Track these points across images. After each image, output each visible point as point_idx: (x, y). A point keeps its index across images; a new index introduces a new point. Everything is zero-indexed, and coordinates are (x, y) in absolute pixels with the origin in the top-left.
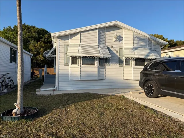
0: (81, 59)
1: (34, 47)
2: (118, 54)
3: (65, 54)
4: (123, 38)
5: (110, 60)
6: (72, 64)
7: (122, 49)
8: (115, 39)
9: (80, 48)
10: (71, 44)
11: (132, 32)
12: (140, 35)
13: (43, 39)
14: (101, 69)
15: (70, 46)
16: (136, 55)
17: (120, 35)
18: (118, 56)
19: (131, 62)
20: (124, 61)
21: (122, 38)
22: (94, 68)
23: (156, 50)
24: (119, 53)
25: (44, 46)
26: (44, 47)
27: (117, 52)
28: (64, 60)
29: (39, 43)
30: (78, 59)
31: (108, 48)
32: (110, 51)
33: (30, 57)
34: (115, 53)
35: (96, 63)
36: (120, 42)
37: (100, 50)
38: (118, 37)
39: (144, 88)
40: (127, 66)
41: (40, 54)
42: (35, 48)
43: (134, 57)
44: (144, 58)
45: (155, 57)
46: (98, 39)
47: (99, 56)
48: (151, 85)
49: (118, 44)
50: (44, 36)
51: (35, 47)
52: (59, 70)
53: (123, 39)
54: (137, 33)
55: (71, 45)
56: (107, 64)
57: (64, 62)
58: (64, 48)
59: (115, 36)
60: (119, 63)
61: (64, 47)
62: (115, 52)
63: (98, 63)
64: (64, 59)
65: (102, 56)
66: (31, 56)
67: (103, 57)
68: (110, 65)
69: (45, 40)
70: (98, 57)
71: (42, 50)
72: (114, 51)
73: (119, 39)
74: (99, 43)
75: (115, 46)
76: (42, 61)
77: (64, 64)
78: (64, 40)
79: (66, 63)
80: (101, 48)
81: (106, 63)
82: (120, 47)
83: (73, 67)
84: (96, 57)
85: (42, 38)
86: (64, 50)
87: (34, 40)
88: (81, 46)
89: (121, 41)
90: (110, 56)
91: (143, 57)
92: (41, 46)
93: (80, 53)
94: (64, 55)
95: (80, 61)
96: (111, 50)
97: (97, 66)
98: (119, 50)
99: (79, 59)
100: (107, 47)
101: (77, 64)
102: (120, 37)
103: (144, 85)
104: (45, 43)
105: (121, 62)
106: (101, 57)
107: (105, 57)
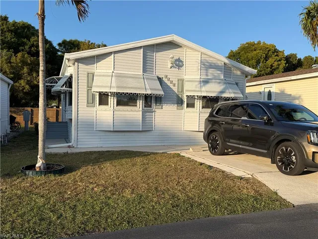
0: (114, 97)
1: (9, 65)
2: (175, 89)
3: (88, 89)
4: (184, 63)
5: (163, 99)
6: (100, 104)
7: (183, 80)
8: (171, 65)
9: (113, 78)
10: (97, 71)
11: (197, 53)
12: (211, 59)
13: (27, 47)
14: (147, 114)
15: (97, 76)
16: (204, 91)
17: (179, 58)
18: (176, 92)
19: (196, 102)
20: (185, 100)
21: (182, 62)
22: (135, 111)
23: (237, 84)
24: (176, 87)
25: (29, 62)
26: (29, 65)
27: (174, 85)
28: (86, 98)
29: (19, 55)
30: (109, 97)
31: (160, 79)
32: (163, 84)
33: (7, 85)
34: (170, 88)
35: (140, 103)
36: (179, 69)
37: (146, 83)
38: (176, 60)
39: (208, 142)
40: (190, 109)
41: (20, 79)
42: (11, 66)
43: (199, 94)
44: (215, 97)
45: (232, 95)
46: (143, 65)
47: (145, 93)
48: (216, 138)
49: (176, 72)
50: (30, 41)
51: (10, 62)
52: (78, 114)
53: (183, 65)
54: (205, 54)
55: (99, 74)
56: (158, 104)
57: (86, 101)
58: (86, 79)
59: (171, 59)
60: (178, 103)
61: (86, 76)
62: (171, 86)
63: (143, 103)
64: (86, 95)
65: (149, 92)
66: (9, 84)
67: (151, 94)
68: (162, 106)
69: (30, 48)
70: (143, 94)
71: (25, 70)
72: (169, 84)
73: (178, 64)
74: (144, 70)
75: (171, 76)
76: (26, 93)
77: (86, 104)
78: (87, 64)
79: (90, 103)
80: (147, 79)
81: (156, 103)
82: (179, 78)
83: (102, 110)
84: (140, 94)
85: (24, 44)
86: (86, 81)
87: (9, 48)
88: (116, 76)
89: (181, 67)
90: (162, 93)
91: (213, 95)
92: (24, 63)
93: (114, 87)
94: (86, 90)
95: (112, 100)
96: (165, 83)
97: (141, 109)
98: (177, 83)
99: (111, 96)
100: (158, 77)
101: (108, 105)
102: (179, 60)
103: (208, 138)
104: (31, 56)
105: (180, 102)
106: (147, 94)
107: (154, 95)
